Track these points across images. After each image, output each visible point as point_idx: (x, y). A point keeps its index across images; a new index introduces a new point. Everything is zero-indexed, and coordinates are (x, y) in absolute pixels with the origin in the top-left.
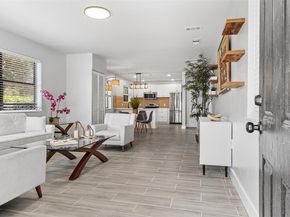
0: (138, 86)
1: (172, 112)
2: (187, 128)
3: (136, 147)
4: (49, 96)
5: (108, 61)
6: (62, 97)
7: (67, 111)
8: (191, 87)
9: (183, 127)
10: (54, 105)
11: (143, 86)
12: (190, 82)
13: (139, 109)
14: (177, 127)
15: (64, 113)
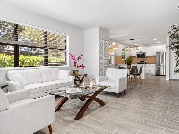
0: (132, 48)
1: (158, 67)
2: (170, 80)
3: (128, 94)
4: (73, 57)
5: (110, 32)
6: (80, 57)
7: (83, 66)
8: (175, 48)
9: (167, 79)
10: (75, 63)
11: (135, 48)
12: (174, 43)
13: (132, 65)
14: (162, 78)
15: (81, 68)
